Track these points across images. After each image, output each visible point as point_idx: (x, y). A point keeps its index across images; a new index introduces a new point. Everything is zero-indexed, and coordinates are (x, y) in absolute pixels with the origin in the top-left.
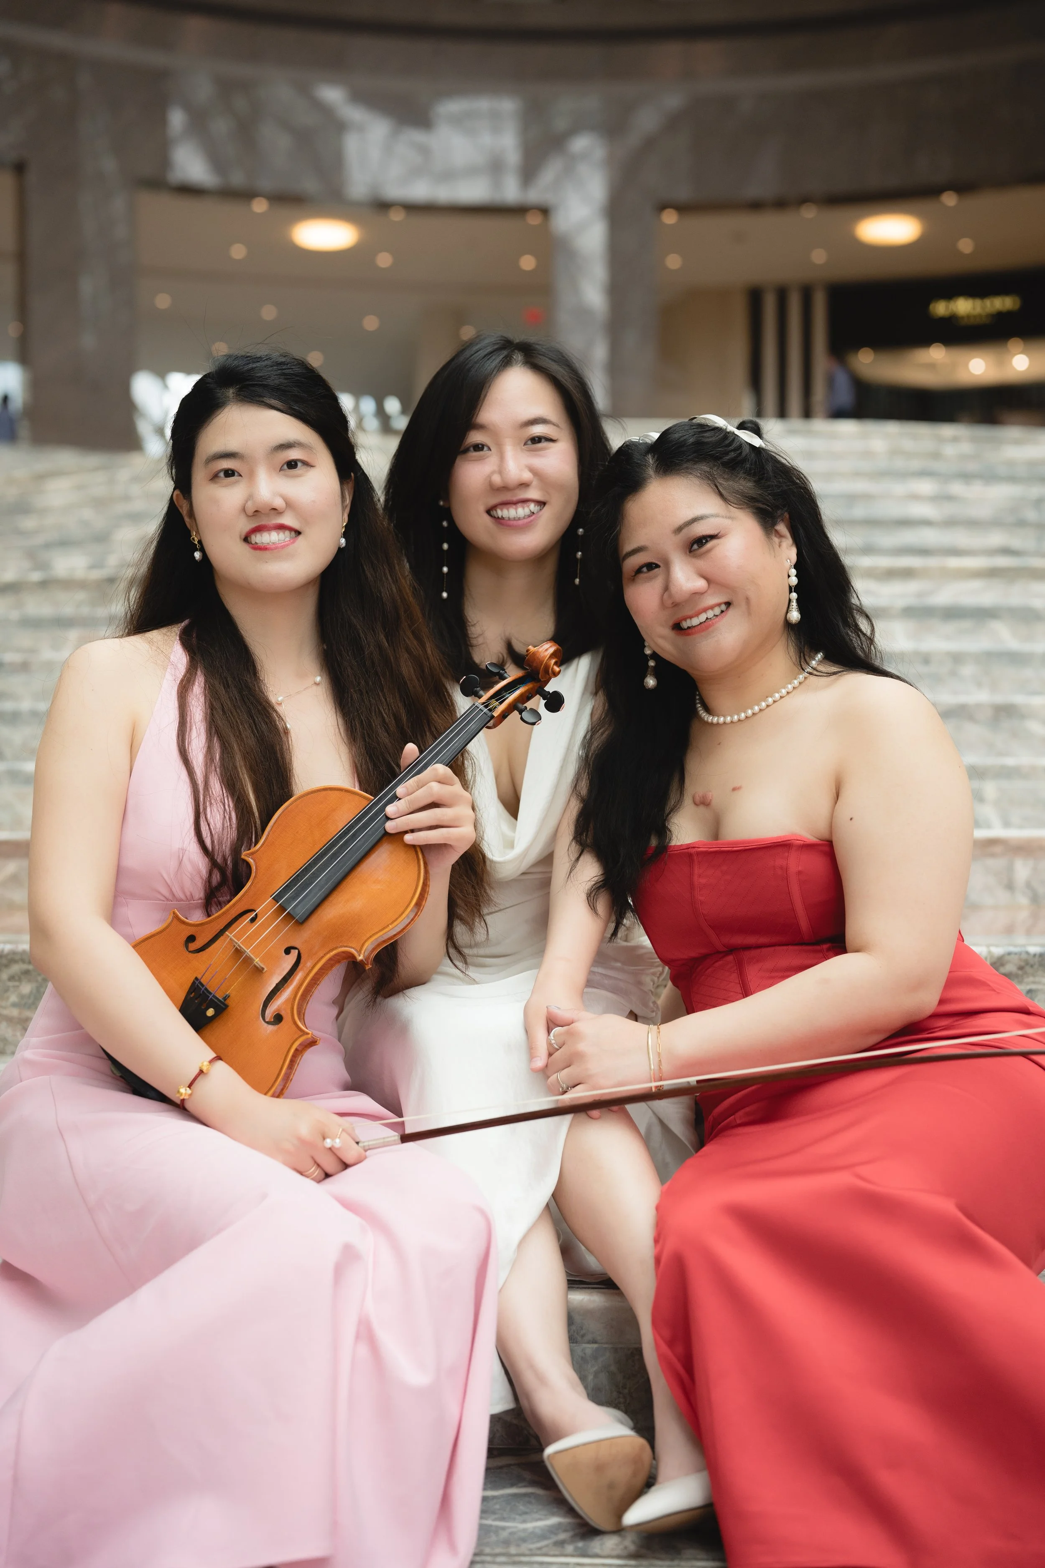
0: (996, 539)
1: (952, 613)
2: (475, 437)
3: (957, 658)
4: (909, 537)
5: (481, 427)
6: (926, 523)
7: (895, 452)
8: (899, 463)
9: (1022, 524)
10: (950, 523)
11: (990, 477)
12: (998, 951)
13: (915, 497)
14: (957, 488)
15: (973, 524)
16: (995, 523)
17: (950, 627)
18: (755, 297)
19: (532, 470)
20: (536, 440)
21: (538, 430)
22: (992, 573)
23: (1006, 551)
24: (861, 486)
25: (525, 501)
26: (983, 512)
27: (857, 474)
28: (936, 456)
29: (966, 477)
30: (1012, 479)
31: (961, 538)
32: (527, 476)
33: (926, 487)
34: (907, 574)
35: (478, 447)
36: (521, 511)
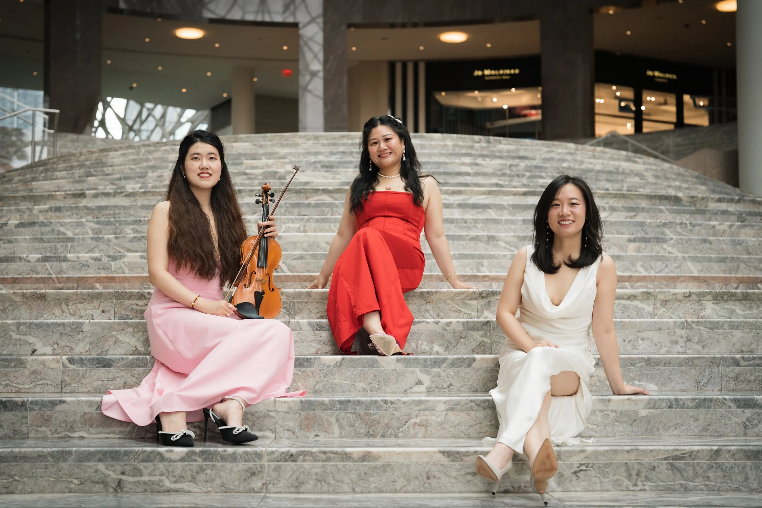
0: (494, 180)
1: (475, 206)
2: (556, 202)
3: (476, 221)
4: (461, 179)
5: (557, 200)
6: (468, 174)
7: (455, 146)
8: (457, 151)
9: (504, 175)
10: (477, 174)
11: (492, 156)
12: (481, 290)
13: (463, 164)
14: (479, 161)
15: (485, 174)
16: (494, 174)
17: (474, 211)
18: (392, 65)
19: (571, 212)
20: (573, 204)
21: (574, 201)
22: (489, 193)
23: (497, 185)
24: (443, 159)
25: (569, 220)
26: (490, 170)
27: (442, 154)
28: (472, 147)
29: (483, 156)
30: (501, 157)
31: (480, 180)
32: (569, 213)
33: (468, 160)
34: (460, 193)
35: (557, 205)
36: (567, 223)
